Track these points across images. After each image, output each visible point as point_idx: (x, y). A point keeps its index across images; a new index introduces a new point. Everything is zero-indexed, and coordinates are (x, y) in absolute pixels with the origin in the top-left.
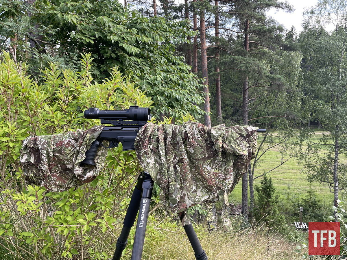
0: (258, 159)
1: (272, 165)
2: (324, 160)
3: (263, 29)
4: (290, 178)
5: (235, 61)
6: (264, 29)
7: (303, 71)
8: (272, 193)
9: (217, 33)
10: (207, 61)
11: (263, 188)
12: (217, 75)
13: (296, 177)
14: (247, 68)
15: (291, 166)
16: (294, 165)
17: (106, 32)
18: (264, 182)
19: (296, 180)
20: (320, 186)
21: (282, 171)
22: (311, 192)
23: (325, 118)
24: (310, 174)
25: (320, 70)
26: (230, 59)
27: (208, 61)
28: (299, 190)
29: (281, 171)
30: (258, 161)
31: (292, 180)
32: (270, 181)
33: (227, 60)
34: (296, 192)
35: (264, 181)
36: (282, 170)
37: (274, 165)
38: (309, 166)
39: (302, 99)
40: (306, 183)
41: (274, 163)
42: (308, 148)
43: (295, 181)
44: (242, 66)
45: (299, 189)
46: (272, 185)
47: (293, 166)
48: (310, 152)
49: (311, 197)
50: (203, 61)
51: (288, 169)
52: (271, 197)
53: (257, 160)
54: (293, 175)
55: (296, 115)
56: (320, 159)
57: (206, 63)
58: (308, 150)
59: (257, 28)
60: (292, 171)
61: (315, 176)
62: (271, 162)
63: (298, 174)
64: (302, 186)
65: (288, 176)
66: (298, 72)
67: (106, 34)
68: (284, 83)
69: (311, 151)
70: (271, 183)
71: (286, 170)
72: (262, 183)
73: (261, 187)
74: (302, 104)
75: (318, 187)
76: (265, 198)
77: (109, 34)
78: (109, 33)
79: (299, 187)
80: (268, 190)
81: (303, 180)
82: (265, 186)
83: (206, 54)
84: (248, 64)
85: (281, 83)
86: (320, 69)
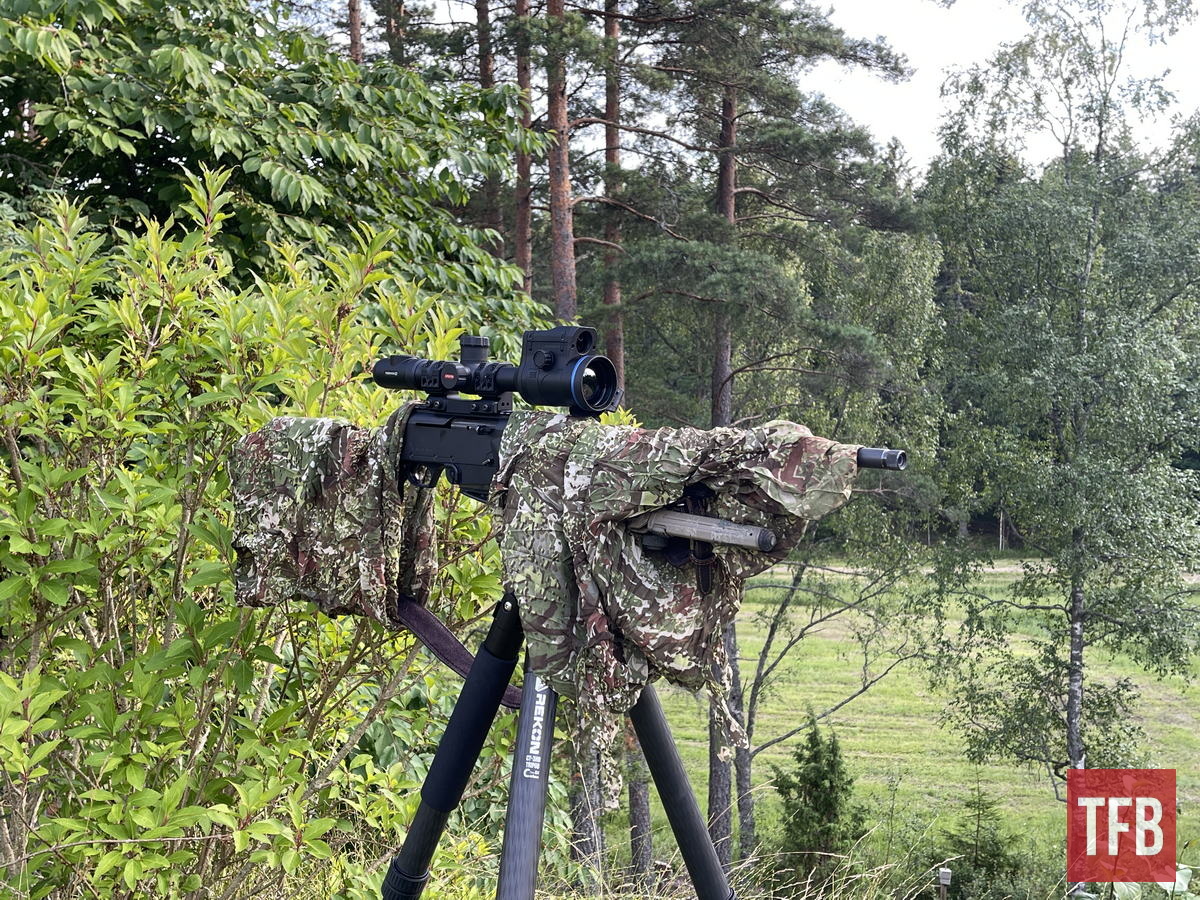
0: (772, 668)
1: (822, 695)
2: (1031, 670)
3: (797, 140)
4: (892, 751)
5: (688, 262)
6: (802, 141)
7: (943, 315)
8: (842, 796)
9: (611, 150)
10: (577, 254)
11: (803, 778)
12: (613, 318)
13: (918, 744)
14: (736, 288)
15: (898, 702)
16: (909, 695)
17: (188, 113)
18: (806, 753)
19: (919, 757)
20: (1013, 781)
21: (861, 721)
22: (980, 806)
23: (1029, 499)
24: (975, 727)
25: (1010, 312)
26: (669, 251)
27: (579, 259)
28: (933, 800)
29: (858, 723)
30: (772, 675)
31: (901, 756)
32: (834, 749)
33: (656, 255)
34: (919, 806)
35: (807, 748)
36: (861, 716)
37: (831, 696)
38: (973, 695)
39: (942, 422)
40: (960, 769)
41: (828, 687)
42: (969, 622)
43: (915, 760)
44: (718, 283)
45: (930, 794)
46: (840, 763)
47: (906, 702)
48: (977, 638)
49: (983, 823)
50: (560, 257)
51: (887, 715)
52: (836, 816)
53: (767, 673)
54: (906, 739)
55: (921, 486)
56: (1016, 667)
57: (570, 263)
58: (967, 628)
59: (773, 134)
60: (903, 722)
61: (994, 734)
62: (816, 685)
63: (926, 732)
64: (941, 782)
65: (888, 743)
66: (926, 317)
67: (187, 118)
68: (872, 357)
69: (981, 632)
70: (835, 755)
71: (877, 717)
72: (800, 758)
73: (797, 774)
74: (942, 445)
75: (1003, 787)
76: (812, 818)
77: (202, 121)
78: (200, 115)
79: (934, 788)
80: (827, 783)
81: (947, 757)
82: (814, 768)
83: (571, 230)
84: (738, 275)
85: (864, 357)
86: (1009, 306)
